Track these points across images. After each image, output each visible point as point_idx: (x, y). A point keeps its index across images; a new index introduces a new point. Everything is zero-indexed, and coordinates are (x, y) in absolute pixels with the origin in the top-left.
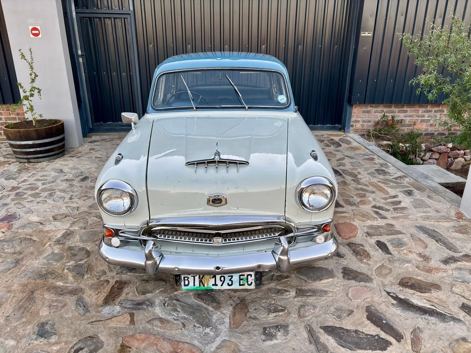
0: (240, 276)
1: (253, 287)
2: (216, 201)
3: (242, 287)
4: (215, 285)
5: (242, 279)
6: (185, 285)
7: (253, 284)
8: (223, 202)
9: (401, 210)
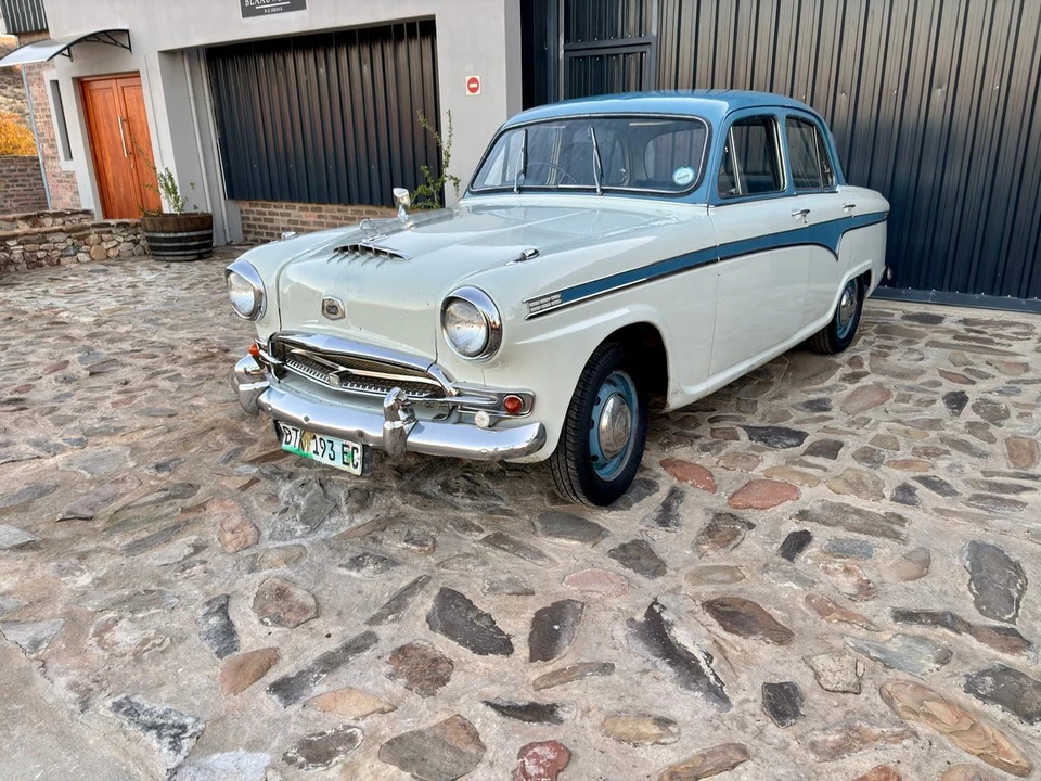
0: (343, 445)
1: (358, 471)
2: (331, 310)
3: (345, 468)
4: (316, 453)
5: (346, 453)
6: (286, 443)
7: (360, 467)
8: (339, 315)
9: (996, 504)
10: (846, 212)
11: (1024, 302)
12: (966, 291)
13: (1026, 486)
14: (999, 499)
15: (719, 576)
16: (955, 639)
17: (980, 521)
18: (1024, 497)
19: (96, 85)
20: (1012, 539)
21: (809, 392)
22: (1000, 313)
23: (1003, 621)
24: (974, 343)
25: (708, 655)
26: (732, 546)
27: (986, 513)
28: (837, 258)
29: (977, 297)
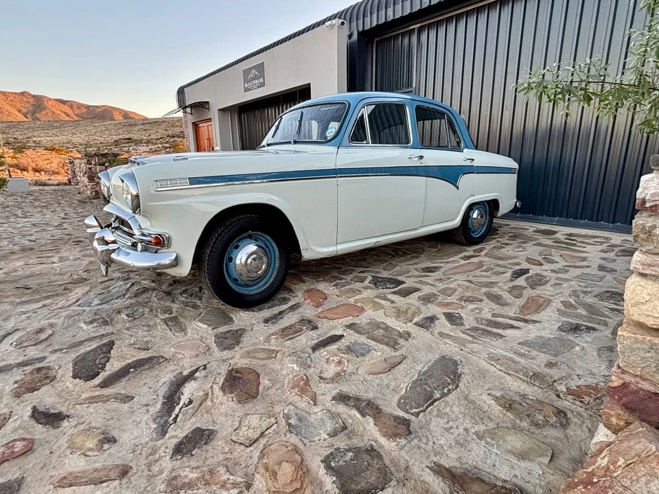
9: (483, 334)
10: (468, 163)
11: (611, 225)
12: (576, 218)
13: (515, 325)
14: (487, 331)
15: (262, 355)
16: (359, 420)
17: (463, 343)
18: (509, 332)
19: (200, 125)
20: (474, 358)
21: (434, 263)
22: (595, 231)
23: (407, 412)
24: (563, 245)
25: (191, 402)
26: (288, 338)
27: (471, 339)
28: (458, 188)
29: (582, 222)
